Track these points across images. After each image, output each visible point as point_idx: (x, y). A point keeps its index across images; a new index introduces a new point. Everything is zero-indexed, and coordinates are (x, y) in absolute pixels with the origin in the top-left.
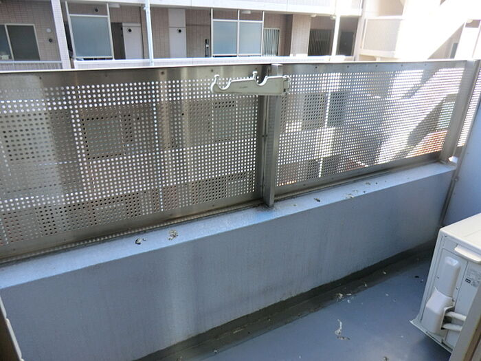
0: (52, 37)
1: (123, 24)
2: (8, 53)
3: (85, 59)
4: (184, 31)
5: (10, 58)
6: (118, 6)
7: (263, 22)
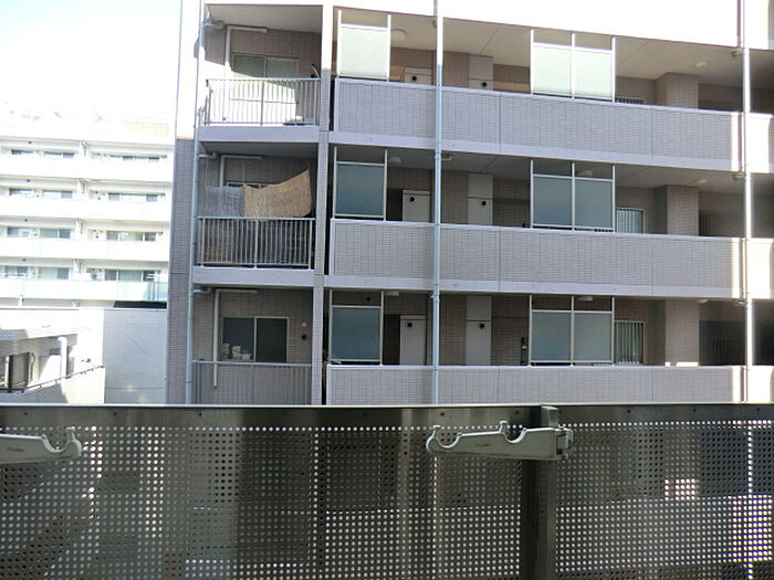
0: (306, 333)
1: (402, 317)
2: (251, 352)
3: (343, 363)
4: (488, 326)
5: (252, 358)
6: (397, 294)
7: (613, 312)
